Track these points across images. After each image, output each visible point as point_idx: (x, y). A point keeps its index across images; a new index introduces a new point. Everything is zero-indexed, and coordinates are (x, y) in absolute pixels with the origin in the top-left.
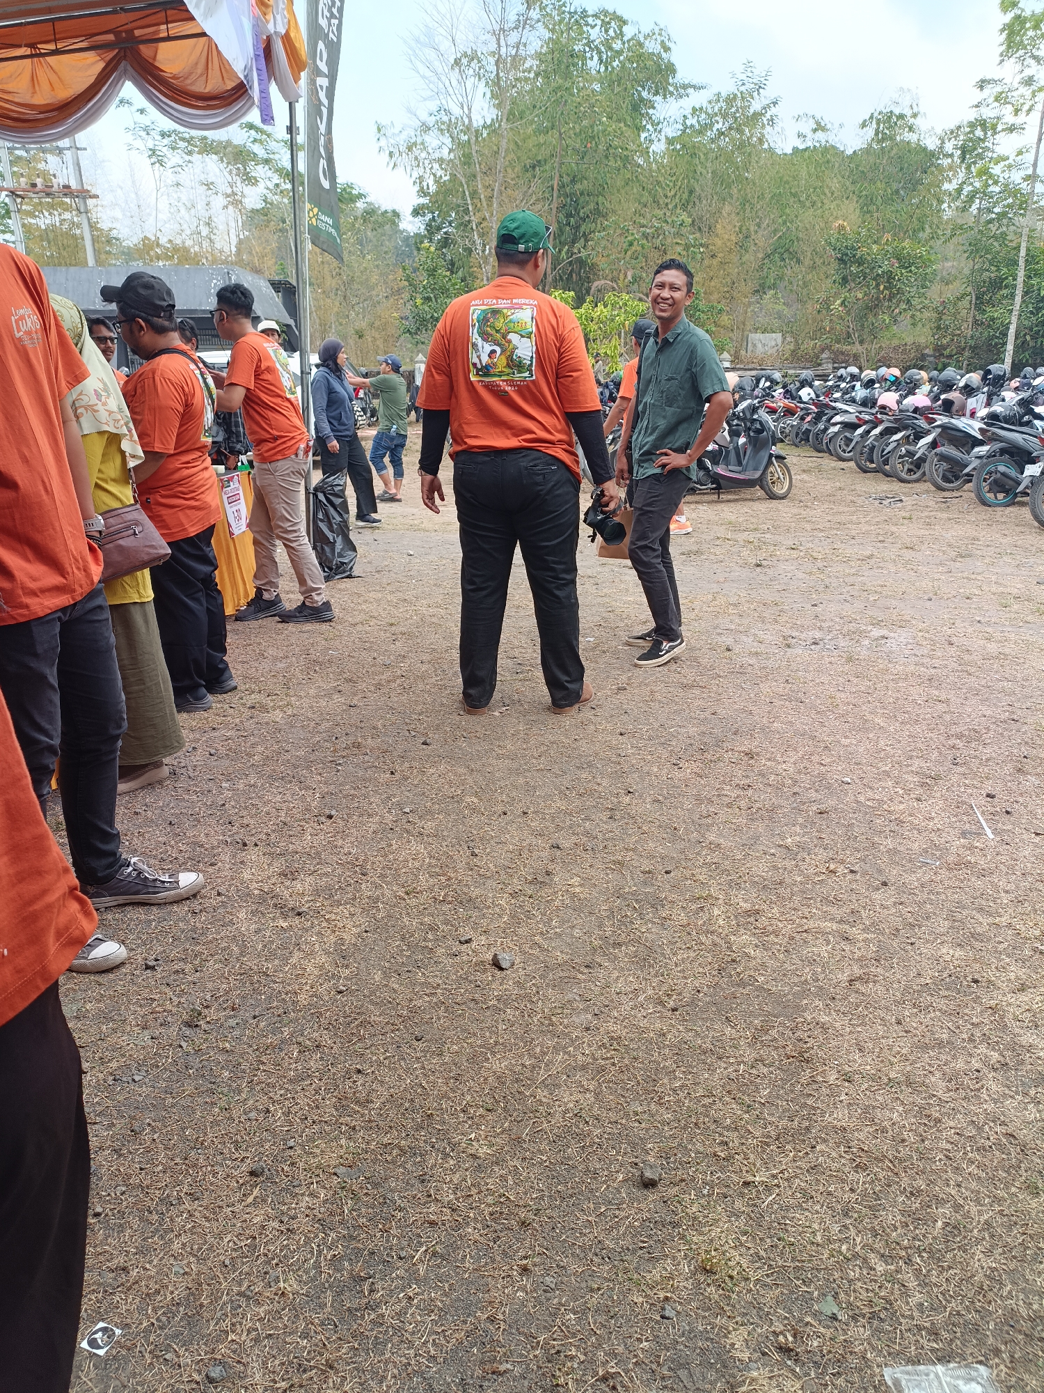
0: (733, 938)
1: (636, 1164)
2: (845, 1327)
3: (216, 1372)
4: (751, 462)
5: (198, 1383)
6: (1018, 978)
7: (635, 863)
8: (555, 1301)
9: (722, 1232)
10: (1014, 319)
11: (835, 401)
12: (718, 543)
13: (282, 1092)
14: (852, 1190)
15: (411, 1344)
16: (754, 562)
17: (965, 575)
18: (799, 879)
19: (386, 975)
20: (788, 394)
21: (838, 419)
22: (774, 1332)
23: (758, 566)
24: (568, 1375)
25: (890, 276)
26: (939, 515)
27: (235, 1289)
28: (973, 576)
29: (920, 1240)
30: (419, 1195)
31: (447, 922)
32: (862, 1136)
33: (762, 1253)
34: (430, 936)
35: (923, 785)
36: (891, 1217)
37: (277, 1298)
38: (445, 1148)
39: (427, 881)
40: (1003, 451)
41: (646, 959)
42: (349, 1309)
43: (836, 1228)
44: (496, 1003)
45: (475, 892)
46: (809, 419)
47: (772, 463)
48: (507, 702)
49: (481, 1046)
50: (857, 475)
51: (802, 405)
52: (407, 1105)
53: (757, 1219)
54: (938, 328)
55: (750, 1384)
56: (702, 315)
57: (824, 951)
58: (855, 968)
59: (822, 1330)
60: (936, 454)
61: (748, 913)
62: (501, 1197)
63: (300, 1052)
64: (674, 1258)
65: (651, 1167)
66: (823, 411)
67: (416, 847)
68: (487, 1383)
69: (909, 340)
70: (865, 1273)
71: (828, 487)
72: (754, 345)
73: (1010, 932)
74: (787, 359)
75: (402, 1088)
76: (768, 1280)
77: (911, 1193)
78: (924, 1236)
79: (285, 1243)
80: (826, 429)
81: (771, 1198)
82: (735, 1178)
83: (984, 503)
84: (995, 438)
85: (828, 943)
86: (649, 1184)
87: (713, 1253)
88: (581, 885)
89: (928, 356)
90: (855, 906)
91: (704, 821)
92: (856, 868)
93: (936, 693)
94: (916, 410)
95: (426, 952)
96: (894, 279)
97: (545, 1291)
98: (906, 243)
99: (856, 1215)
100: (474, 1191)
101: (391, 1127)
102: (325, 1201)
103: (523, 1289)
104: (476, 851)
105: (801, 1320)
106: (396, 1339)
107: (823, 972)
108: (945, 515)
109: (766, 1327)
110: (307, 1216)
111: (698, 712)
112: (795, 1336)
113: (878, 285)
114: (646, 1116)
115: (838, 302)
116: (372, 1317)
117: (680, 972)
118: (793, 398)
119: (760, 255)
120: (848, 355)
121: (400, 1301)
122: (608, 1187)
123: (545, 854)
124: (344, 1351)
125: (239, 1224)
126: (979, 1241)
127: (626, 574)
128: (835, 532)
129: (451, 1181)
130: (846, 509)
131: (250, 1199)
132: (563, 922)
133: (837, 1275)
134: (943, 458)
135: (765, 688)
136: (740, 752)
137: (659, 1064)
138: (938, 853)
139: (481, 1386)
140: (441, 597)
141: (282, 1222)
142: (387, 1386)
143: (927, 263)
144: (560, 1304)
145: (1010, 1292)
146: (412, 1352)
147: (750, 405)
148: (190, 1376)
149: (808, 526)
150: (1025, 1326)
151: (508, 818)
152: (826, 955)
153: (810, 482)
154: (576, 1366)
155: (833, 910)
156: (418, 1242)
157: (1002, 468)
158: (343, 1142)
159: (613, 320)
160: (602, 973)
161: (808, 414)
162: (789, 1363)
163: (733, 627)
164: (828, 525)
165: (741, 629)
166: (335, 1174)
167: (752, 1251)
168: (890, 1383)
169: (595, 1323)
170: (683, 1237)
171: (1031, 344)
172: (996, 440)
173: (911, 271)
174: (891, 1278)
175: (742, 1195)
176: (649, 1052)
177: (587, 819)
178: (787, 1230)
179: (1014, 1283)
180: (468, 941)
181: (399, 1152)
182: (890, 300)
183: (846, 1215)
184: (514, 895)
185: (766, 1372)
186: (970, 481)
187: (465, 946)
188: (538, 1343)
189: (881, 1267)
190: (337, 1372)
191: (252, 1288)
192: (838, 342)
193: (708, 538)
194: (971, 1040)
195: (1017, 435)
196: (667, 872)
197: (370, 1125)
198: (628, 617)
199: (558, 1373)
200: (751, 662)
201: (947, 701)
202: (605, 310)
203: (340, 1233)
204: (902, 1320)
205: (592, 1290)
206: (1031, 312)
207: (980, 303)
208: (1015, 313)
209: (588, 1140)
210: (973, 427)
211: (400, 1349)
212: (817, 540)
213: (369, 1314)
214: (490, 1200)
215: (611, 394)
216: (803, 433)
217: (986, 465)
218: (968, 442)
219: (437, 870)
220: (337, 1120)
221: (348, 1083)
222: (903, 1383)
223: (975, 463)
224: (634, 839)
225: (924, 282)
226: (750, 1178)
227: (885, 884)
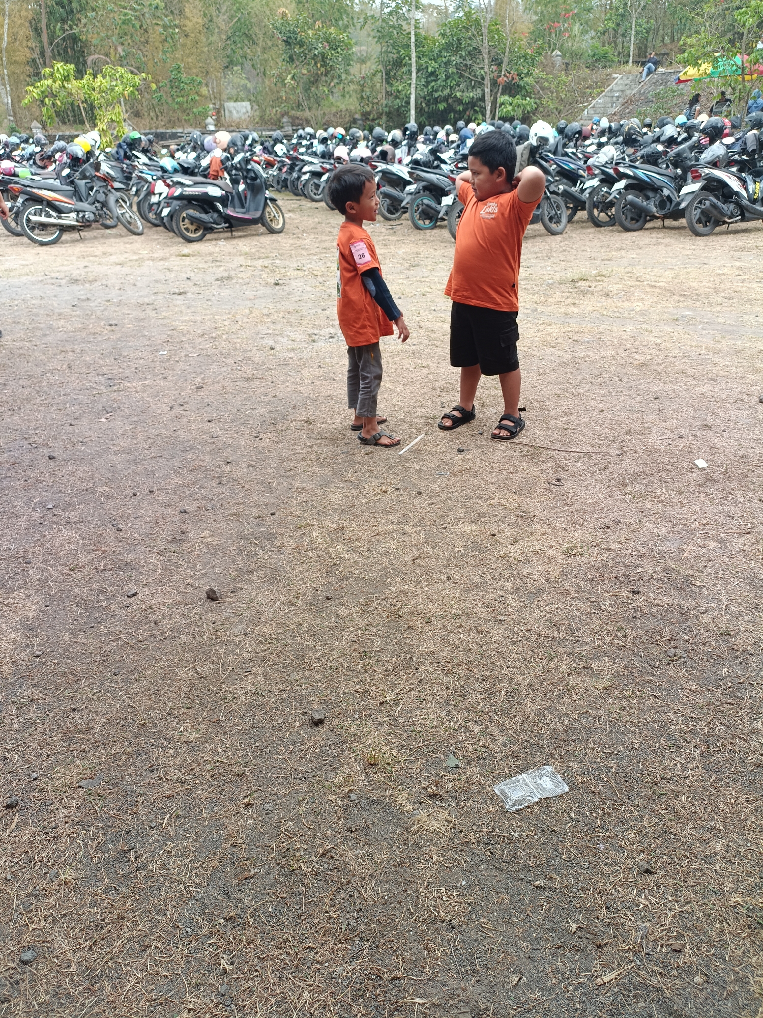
0: (331, 550)
1: (306, 713)
2: (464, 770)
3: (28, 956)
4: (252, 205)
5: (14, 969)
6: (512, 535)
7: (247, 513)
8: (276, 818)
9: (375, 738)
10: (413, 91)
11: (302, 154)
12: (242, 269)
13: (13, 741)
14: (447, 688)
15: (179, 882)
16: (273, 282)
17: (418, 278)
18: (364, 501)
19: (73, 634)
20: (266, 150)
21: (306, 169)
22: (424, 788)
23: (277, 284)
24: (299, 861)
25: (323, 56)
26: (391, 238)
27: (24, 893)
28: (423, 279)
29: (494, 706)
30: (153, 781)
31: (112, 584)
32: (444, 654)
33: (404, 743)
34: (101, 598)
35: (427, 424)
36: (474, 697)
37: (62, 887)
38: (163, 743)
39: (86, 557)
40: (425, 188)
41: (274, 577)
42: (123, 875)
43: (444, 713)
44: (170, 633)
45: (130, 557)
46: (285, 169)
47: (268, 204)
48: (110, 410)
49: (168, 666)
50: (328, 212)
51: (278, 159)
52: (122, 722)
53: (393, 722)
54: (362, 97)
55: (418, 823)
56: (186, 86)
57: (392, 544)
58: (414, 551)
59: (452, 777)
60: (381, 193)
61: (336, 531)
62: (215, 763)
63: (18, 708)
64: (349, 764)
65: (317, 711)
66: (295, 163)
67: (66, 533)
68: (243, 887)
69: (343, 107)
70: (468, 734)
71: (310, 222)
72: (230, 112)
73: (500, 508)
74: (257, 123)
75: (114, 712)
76: (412, 758)
77: (483, 680)
78: (496, 702)
79: (54, 847)
80: (299, 178)
81: (399, 708)
82: (374, 702)
83: (418, 228)
84: (418, 179)
85: (394, 539)
86: (318, 723)
87: (373, 753)
88: (212, 536)
89: (358, 120)
90: (404, 511)
91: (288, 474)
92: (399, 486)
93: (420, 361)
94: (362, 160)
95: (102, 610)
96: (327, 58)
97: (266, 814)
98: (332, 30)
99: (454, 703)
100: (194, 766)
101: (115, 742)
102: (78, 809)
103: (251, 817)
104: (121, 527)
105: (438, 775)
106: (167, 882)
107: (395, 558)
108: (395, 238)
109: (417, 786)
110: (66, 823)
111: (262, 397)
112: (436, 786)
113: (316, 63)
114: (304, 681)
115: (289, 77)
116: (143, 874)
117: (300, 580)
118: (270, 153)
119: (224, 37)
120: (301, 119)
121: (161, 857)
122: (291, 732)
123: (177, 519)
124: (129, 904)
125: (10, 847)
126: (527, 696)
127: (177, 300)
128: (324, 255)
129: (175, 764)
130: (327, 238)
131: (13, 825)
132: (205, 565)
133: (452, 742)
134: (386, 195)
135: (306, 373)
136: (300, 421)
137: (303, 644)
138: (447, 467)
139: (240, 890)
140: (22, 332)
141: (47, 833)
142: (170, 915)
143: (348, 46)
144: (280, 818)
145: (551, 719)
146: (182, 887)
147: (243, 158)
148: (7, 966)
149: (303, 252)
150: (563, 736)
151: (137, 498)
152: (394, 547)
153: (296, 219)
154: (302, 853)
155: (391, 517)
156: (162, 813)
157: (426, 201)
158: (78, 762)
159: (112, 90)
160: (244, 594)
161: (284, 166)
162: (437, 803)
163: (270, 332)
164: (317, 250)
165: (277, 332)
166: (80, 787)
167: (397, 744)
168: (498, 793)
169: (307, 822)
170: (350, 749)
171: (426, 109)
172: (419, 180)
173: (338, 52)
174: (483, 733)
175: (381, 711)
176: (293, 638)
177: (201, 487)
178: (415, 725)
179: (552, 714)
180: (134, 595)
181: (127, 756)
182: (326, 75)
183: (448, 704)
184: (161, 553)
185: (425, 813)
186: (405, 212)
187: (133, 598)
188: (273, 848)
189: (476, 729)
190: (128, 919)
191: (38, 888)
192: (293, 109)
193: (234, 266)
194: (494, 579)
195: (432, 175)
196: (272, 514)
197: (96, 745)
198: (189, 333)
199: (292, 862)
200: (290, 356)
201: (428, 367)
202: (104, 81)
203: (98, 826)
204: (496, 755)
205: (299, 802)
206: (424, 85)
207: (389, 78)
208: (413, 86)
209: (268, 707)
210: (403, 171)
211: (172, 888)
212: (313, 263)
213: (140, 873)
214: (208, 767)
215: (125, 153)
216: (283, 181)
217: (415, 199)
218: (401, 183)
219: (92, 547)
220: (67, 750)
221: (68, 721)
222: (507, 791)
223: (408, 199)
224: (242, 495)
225: (347, 61)
226: (384, 699)
227: (420, 493)
